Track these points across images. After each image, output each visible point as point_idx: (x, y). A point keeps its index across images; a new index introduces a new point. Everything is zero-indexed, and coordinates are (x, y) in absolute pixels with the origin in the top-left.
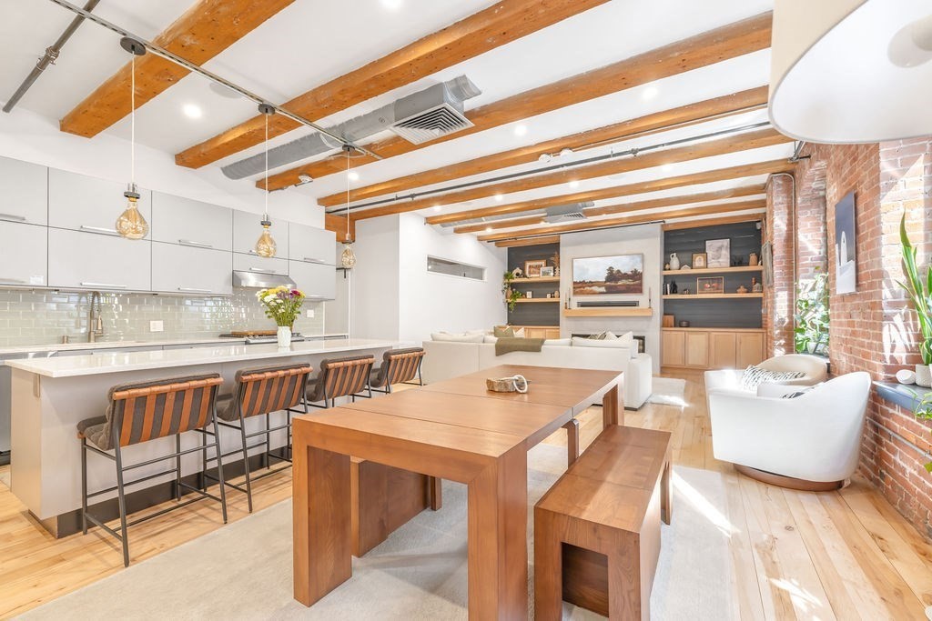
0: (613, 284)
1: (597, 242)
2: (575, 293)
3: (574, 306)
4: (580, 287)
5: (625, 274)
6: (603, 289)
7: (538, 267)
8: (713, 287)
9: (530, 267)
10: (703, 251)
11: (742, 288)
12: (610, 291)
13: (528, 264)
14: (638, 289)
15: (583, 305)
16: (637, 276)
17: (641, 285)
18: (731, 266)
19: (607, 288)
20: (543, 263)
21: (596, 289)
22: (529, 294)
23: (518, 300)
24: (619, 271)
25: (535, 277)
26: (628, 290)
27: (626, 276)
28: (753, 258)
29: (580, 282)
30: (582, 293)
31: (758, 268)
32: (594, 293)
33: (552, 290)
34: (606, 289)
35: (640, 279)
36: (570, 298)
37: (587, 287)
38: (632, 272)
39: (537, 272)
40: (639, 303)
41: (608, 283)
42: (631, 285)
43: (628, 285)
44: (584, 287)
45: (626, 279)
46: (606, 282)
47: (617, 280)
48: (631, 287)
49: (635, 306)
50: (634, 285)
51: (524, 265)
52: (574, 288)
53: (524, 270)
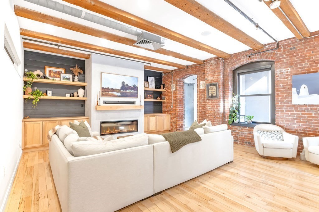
0: (124, 91)
1: (116, 65)
2: (103, 95)
3: (101, 103)
4: (105, 91)
5: (130, 86)
6: (119, 94)
7: (59, 73)
8: (150, 96)
9: (50, 71)
11: (159, 98)
12: (123, 95)
13: (48, 69)
14: (136, 96)
16: (135, 88)
17: (137, 93)
18: (156, 88)
19: (121, 93)
20: (62, 70)
21: (115, 93)
22: (50, 93)
23: (42, 97)
24: (127, 85)
25: (57, 81)
26: (131, 95)
27: (130, 88)
28: (162, 86)
29: (106, 88)
30: (107, 95)
31: (164, 90)
32: (114, 96)
33: (72, 91)
34: (121, 94)
35: (137, 90)
36: (99, 98)
37: (110, 91)
38: (133, 86)
39: (57, 77)
40: (136, 103)
41: (122, 91)
42: (133, 93)
43: (132, 93)
44: (108, 92)
45: (131, 90)
46: (121, 90)
47: (126, 89)
48: (133, 94)
49: (134, 104)
50: (134, 93)
51: (44, 69)
52: (102, 91)
53: (44, 73)
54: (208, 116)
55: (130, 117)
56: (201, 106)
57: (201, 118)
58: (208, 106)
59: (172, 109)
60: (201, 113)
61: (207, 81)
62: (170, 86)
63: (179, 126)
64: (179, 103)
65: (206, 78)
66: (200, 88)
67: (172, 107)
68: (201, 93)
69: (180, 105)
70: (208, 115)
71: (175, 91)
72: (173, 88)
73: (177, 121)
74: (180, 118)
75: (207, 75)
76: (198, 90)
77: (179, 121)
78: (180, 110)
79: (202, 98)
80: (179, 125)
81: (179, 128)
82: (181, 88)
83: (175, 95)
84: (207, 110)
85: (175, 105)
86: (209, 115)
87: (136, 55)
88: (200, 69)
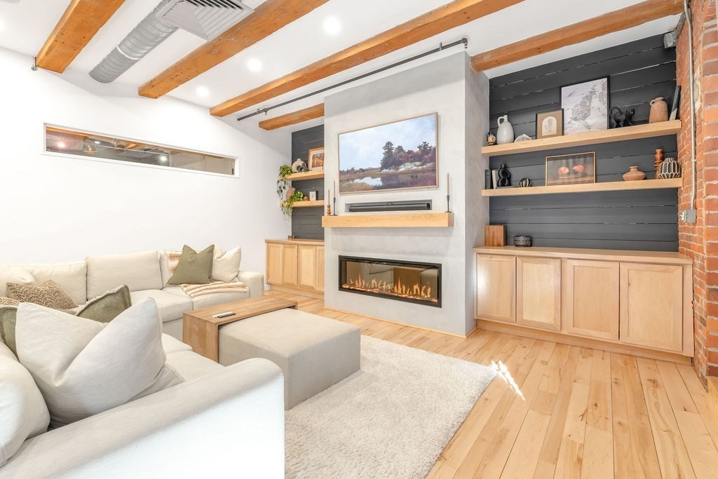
0: (392, 171)
2: (342, 190)
3: (341, 210)
4: (349, 178)
5: (410, 152)
8: (576, 173)
10: (557, 106)
11: (634, 172)
12: (390, 183)
14: (429, 179)
15: (353, 208)
16: (427, 155)
17: (434, 170)
19: (384, 178)
21: (369, 181)
22: (313, 195)
23: (301, 204)
24: (400, 149)
26: (415, 181)
27: (411, 157)
28: (658, 106)
29: (348, 172)
30: (351, 189)
31: (672, 125)
32: (366, 189)
34: (382, 180)
35: (433, 159)
36: (335, 199)
37: (357, 178)
38: (419, 147)
40: (433, 205)
41: (385, 171)
42: (419, 171)
43: (415, 172)
44: (353, 180)
45: (411, 162)
46: (382, 169)
47: (397, 163)
48: (419, 175)
49: (425, 208)
50: (423, 171)
51: (307, 155)
52: (340, 181)
53: (306, 162)
55: (414, 253)
67: (683, 216)
85: (702, 203)
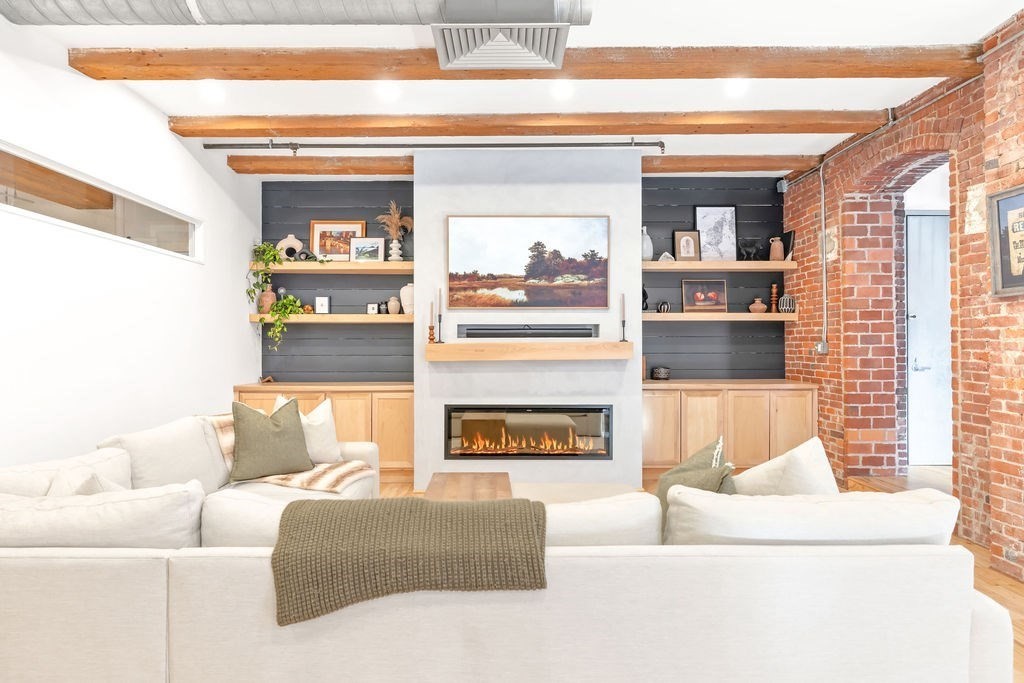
0: (543, 283)
1: (509, 178)
2: (453, 303)
3: (449, 333)
4: (464, 287)
5: (571, 261)
6: (520, 295)
7: (346, 238)
8: (709, 299)
9: (323, 235)
11: (759, 304)
12: (537, 299)
13: (319, 228)
14: (599, 298)
15: (473, 332)
16: (595, 266)
17: (604, 287)
18: (740, 257)
19: (529, 291)
20: (357, 227)
21: (503, 293)
22: (322, 303)
23: (293, 318)
24: (556, 254)
25: (338, 263)
26: (576, 298)
27: (572, 266)
28: (777, 245)
29: (466, 276)
30: (472, 303)
31: (788, 264)
32: (499, 304)
33: (380, 294)
34: (527, 294)
35: (604, 273)
36: (440, 316)
37: (482, 287)
38: (585, 256)
39: (342, 250)
40: (601, 330)
41: (532, 281)
42: (583, 288)
43: (577, 286)
44: (475, 289)
45: (573, 274)
46: (527, 278)
47: (552, 274)
48: (584, 293)
49: (590, 335)
50: (589, 287)
51: (308, 229)
52: (451, 289)
53: (306, 242)
54: (1004, 410)
55: (574, 394)
56: (973, 345)
57: (977, 420)
58: (1009, 347)
59: (822, 357)
60: (972, 387)
61: (999, 175)
62: (816, 237)
63: (861, 456)
64: (865, 328)
65: (988, 158)
66: (969, 230)
67: (819, 348)
68: (971, 260)
69: (865, 340)
70: (1004, 402)
71: (837, 261)
72: (829, 248)
73: (848, 423)
74: (865, 411)
75: (998, 135)
76: (952, 245)
77: (864, 424)
78: (865, 363)
79: (978, 292)
80: (865, 448)
81: (860, 466)
82: (875, 244)
83: (838, 284)
84: (1001, 372)
85: (838, 338)
86: (1010, 408)
87: (557, 116)
88: (965, 112)
